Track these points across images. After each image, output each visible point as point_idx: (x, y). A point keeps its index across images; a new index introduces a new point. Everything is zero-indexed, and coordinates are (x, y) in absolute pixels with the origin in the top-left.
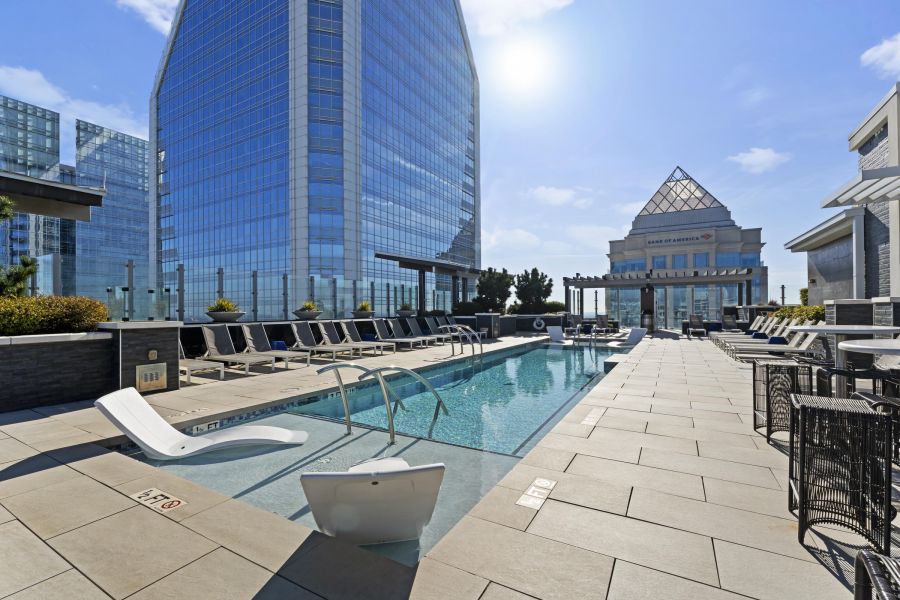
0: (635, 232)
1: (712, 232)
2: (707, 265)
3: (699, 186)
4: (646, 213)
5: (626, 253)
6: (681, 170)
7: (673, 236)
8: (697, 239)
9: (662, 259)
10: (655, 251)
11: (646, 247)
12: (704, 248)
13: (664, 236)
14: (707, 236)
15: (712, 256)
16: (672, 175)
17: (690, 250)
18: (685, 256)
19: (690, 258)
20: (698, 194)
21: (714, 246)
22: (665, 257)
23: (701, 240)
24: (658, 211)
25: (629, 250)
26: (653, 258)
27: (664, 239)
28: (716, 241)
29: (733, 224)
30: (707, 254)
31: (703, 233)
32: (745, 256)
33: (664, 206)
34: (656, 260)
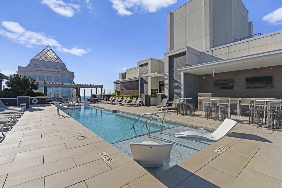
0: (31, 65)
1: (60, 70)
2: (59, 81)
3: (56, 55)
4: (35, 58)
5: (27, 73)
6: (49, 47)
7: (47, 69)
8: (56, 72)
9: (43, 77)
10: (40, 74)
11: (36, 71)
12: (58, 75)
13: (43, 69)
14: (59, 72)
15: (60, 78)
16: (46, 48)
17: (53, 75)
18: (52, 77)
19: (53, 78)
20: (56, 57)
21: (61, 75)
22: (44, 76)
23: (57, 72)
24: (41, 59)
25: (28, 71)
26: (39, 76)
27: (44, 70)
28: (62, 74)
29: (66, 69)
30: (59, 77)
31: (58, 70)
32: (69, 79)
33: (44, 58)
34: (40, 77)
